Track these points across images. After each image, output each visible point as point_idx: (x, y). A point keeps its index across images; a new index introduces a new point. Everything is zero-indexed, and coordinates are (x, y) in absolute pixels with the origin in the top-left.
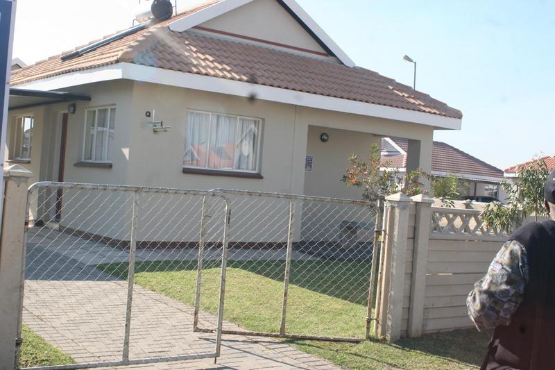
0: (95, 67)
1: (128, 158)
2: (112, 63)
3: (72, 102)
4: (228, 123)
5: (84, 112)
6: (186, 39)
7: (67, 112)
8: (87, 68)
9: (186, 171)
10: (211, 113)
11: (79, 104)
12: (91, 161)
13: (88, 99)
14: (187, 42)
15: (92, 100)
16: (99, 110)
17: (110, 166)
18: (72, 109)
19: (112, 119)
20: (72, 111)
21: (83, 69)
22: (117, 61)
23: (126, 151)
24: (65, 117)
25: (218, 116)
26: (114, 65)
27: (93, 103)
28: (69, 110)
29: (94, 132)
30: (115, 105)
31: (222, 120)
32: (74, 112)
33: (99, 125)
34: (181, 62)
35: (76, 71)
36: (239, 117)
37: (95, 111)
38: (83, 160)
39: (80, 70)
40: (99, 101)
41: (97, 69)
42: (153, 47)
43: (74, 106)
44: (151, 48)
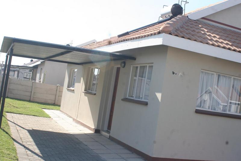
0: (142, 37)
1: (160, 100)
2: (155, 34)
3: (123, 61)
4: (225, 80)
5: (131, 66)
6: (199, 24)
7: (119, 66)
8: (136, 38)
9: (197, 112)
10: (215, 73)
11: (128, 62)
12: (133, 98)
13: (134, 59)
14: (200, 26)
15: (136, 59)
16: (141, 67)
17: (146, 104)
18: (123, 65)
19: (150, 73)
20: (123, 66)
21: (134, 39)
22: (159, 33)
23: (159, 96)
24: (118, 70)
25: (219, 76)
26: (156, 36)
27: (137, 61)
28: (121, 65)
29: (137, 78)
30: (153, 63)
31: (221, 78)
32: (124, 67)
33: (139, 76)
34: (200, 37)
35: (129, 40)
36: (233, 77)
37: (137, 67)
38: (127, 97)
39: (131, 39)
40: (141, 61)
41: (143, 38)
42: (177, 28)
43: (125, 63)
44: (180, 26)
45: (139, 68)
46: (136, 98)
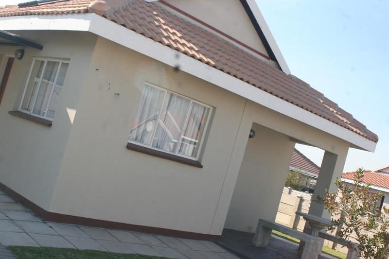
0: (58, 13)
1: (72, 121)
2: (79, 12)
3: (20, 48)
4: (179, 103)
5: (33, 59)
6: (154, 10)
7: (13, 56)
8: (48, 13)
9: (130, 147)
10: (166, 91)
11: (28, 51)
12: (29, 113)
13: (40, 48)
14: (155, 13)
15: (44, 48)
16: (49, 63)
17: (49, 124)
18: (20, 54)
19: (63, 75)
20: (18, 56)
21: (43, 14)
22: (86, 11)
23: (72, 113)
24: (10, 62)
25: (172, 95)
26: (81, 15)
27: (44, 53)
28: (16, 55)
29: (39, 80)
30: (69, 59)
31: (175, 99)
32: (21, 58)
33: (44, 78)
34: (152, 30)
35: (35, 14)
36: (193, 100)
37: (43, 62)
38: (20, 109)
39: (39, 14)
40: (50, 52)
41: (59, 16)
42: (117, 10)
43: (23, 52)
44: (123, 8)
45: (46, 63)
46: (33, 113)
